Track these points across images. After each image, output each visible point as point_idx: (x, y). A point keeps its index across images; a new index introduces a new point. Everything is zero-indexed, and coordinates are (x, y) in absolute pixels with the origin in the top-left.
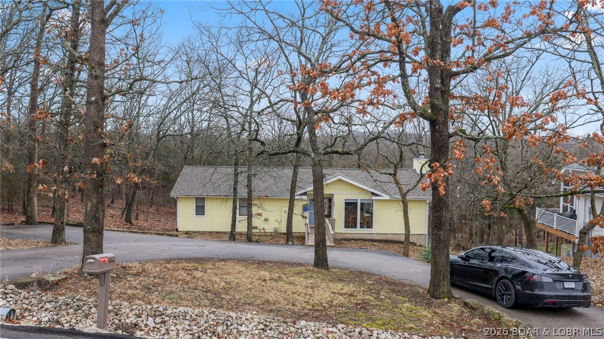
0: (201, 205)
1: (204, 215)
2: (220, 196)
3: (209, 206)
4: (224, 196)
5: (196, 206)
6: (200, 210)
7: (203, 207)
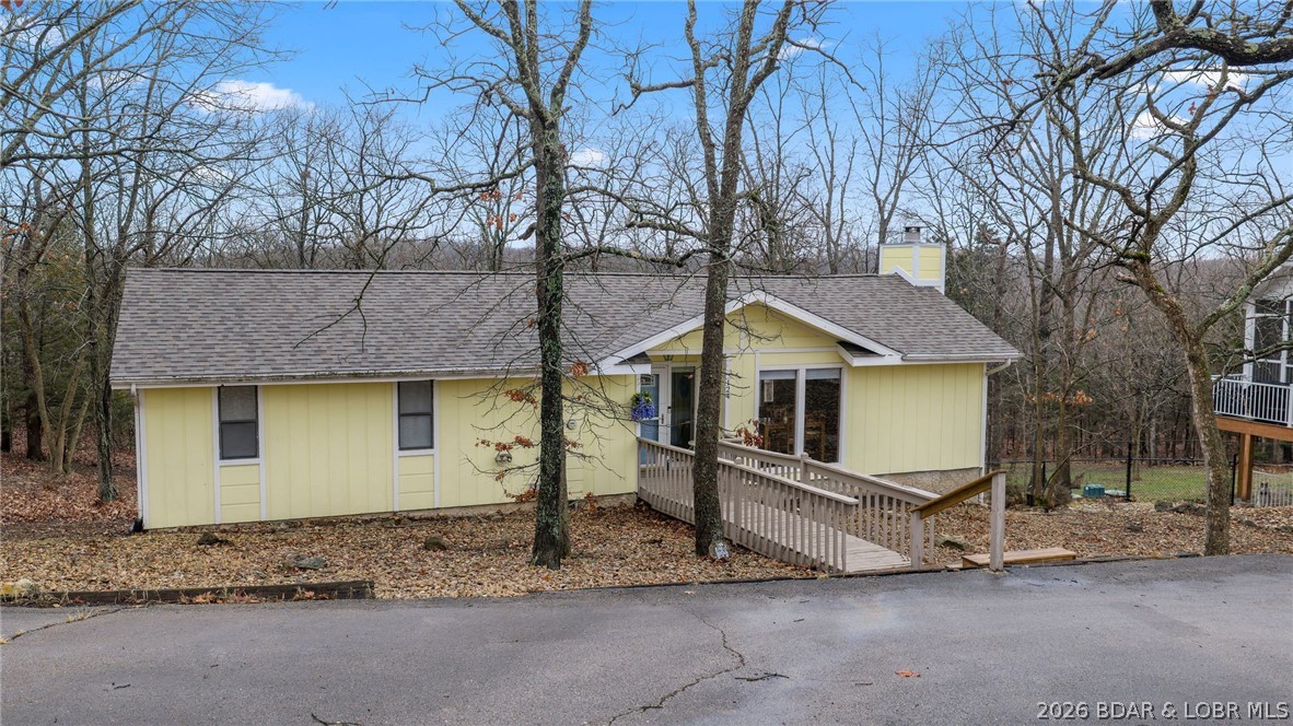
0: (240, 418)
1: (256, 455)
2: (333, 375)
3: (276, 421)
4: (350, 376)
5: (223, 424)
6: (239, 439)
7: (252, 426)
